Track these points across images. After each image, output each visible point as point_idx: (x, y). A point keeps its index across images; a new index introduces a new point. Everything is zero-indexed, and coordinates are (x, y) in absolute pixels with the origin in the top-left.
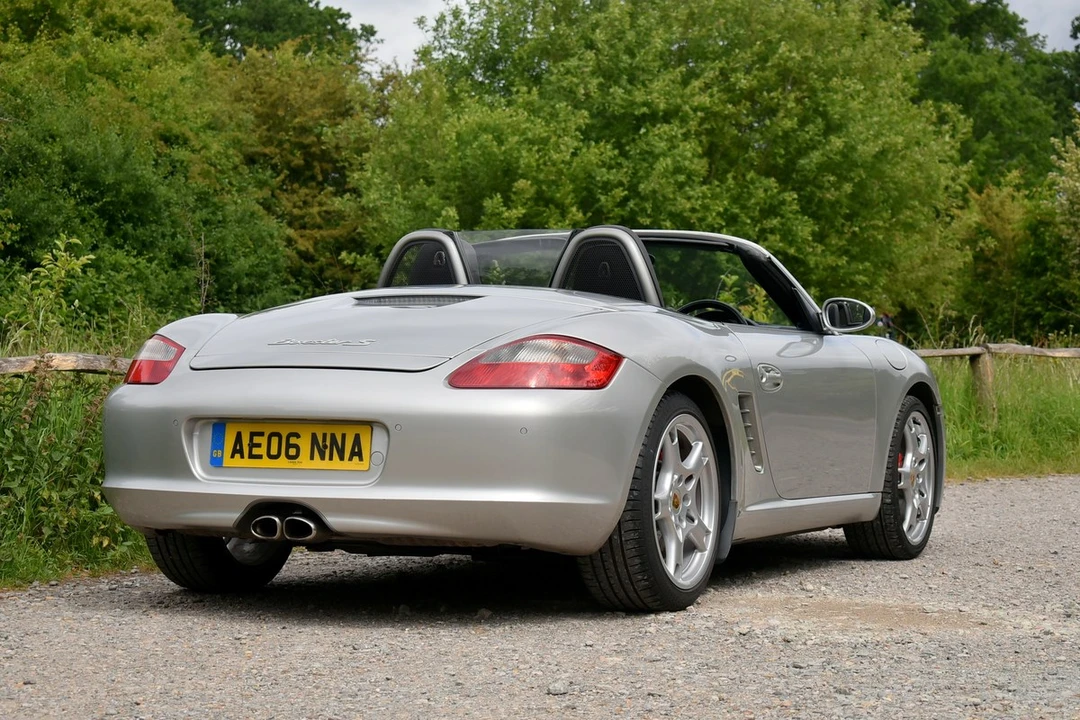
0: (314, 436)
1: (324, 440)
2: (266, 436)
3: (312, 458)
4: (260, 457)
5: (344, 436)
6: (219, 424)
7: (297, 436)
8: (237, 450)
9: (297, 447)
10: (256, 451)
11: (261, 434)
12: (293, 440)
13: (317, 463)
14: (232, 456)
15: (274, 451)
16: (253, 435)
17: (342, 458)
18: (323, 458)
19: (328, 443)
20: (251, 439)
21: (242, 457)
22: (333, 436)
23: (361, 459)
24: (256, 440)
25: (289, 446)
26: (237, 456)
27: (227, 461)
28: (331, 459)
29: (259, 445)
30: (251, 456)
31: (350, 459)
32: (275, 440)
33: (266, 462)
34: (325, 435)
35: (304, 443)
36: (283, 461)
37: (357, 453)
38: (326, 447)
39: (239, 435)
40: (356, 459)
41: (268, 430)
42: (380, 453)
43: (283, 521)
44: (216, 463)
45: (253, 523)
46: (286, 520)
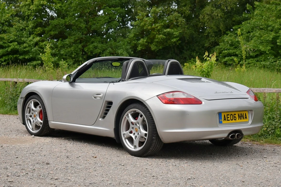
0: (238, 114)
1: (240, 115)
2: (230, 115)
3: (239, 119)
4: (229, 120)
5: (243, 114)
6: (220, 114)
7: (235, 114)
8: (225, 119)
9: (236, 117)
10: (228, 119)
11: (229, 115)
12: (235, 116)
13: (240, 121)
14: (224, 121)
15: (232, 119)
16: (227, 115)
17: (244, 119)
18: (240, 119)
19: (241, 116)
20: (227, 116)
21: (226, 121)
22: (242, 114)
23: (247, 119)
24: (228, 116)
26: (225, 120)
27: (223, 122)
28: (242, 119)
29: (229, 118)
30: (228, 120)
31: (245, 119)
32: (231, 116)
33: (231, 121)
34: (240, 114)
35: (237, 116)
36: (234, 121)
37: (246, 118)
38: (241, 117)
39: (224, 115)
40: (246, 119)
41: (230, 114)
42: (249, 117)
43: (236, 134)
44: (221, 122)
45: (230, 136)
46: (237, 134)
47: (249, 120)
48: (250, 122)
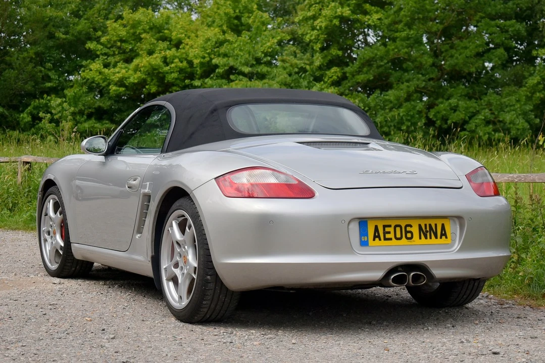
0: (420, 225)
1: (426, 228)
2: (393, 226)
3: (420, 238)
4: (391, 239)
5: (436, 225)
6: (363, 222)
7: (411, 226)
8: (376, 236)
9: (411, 232)
10: (388, 236)
11: (390, 226)
12: (408, 229)
13: (424, 240)
14: (374, 240)
15: (398, 236)
16: (384, 227)
17: (436, 237)
18: (426, 238)
19: (428, 229)
20: (384, 229)
21: (380, 240)
22: (430, 225)
23: (446, 238)
24: (387, 229)
25: (407, 232)
26: (377, 239)
27: (372, 243)
28: (431, 238)
29: (389, 233)
30: (385, 239)
31: (441, 238)
32: (398, 229)
33: (394, 241)
34: (426, 225)
35: (415, 230)
36: (404, 241)
37: (444, 234)
38: (427, 232)
39: (376, 228)
40: (444, 237)
41: (393, 223)
42: (454, 233)
43: (409, 275)
44: (364, 244)
45: (392, 277)
46: (412, 274)
47: (453, 240)
48: (457, 246)
